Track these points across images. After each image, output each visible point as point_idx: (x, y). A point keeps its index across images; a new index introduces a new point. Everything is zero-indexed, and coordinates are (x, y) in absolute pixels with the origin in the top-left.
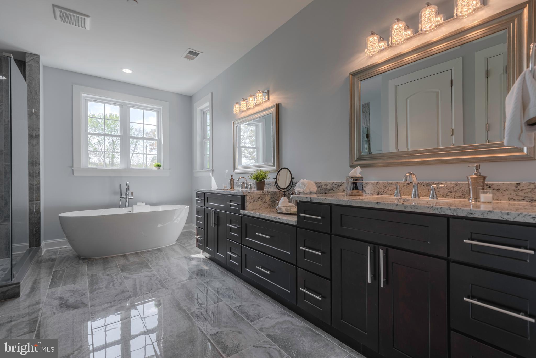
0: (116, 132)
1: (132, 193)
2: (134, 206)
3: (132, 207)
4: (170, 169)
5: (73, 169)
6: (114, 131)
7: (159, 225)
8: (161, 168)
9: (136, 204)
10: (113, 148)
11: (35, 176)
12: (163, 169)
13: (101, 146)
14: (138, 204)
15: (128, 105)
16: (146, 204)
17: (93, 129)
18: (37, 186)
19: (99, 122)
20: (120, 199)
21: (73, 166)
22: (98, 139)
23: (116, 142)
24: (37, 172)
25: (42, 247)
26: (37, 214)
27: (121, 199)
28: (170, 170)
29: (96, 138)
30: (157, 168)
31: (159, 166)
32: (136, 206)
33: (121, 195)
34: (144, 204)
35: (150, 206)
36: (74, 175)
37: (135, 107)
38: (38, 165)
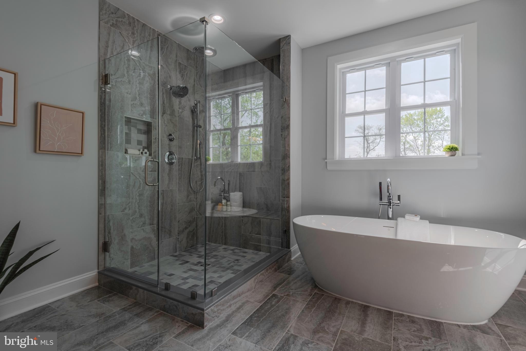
0: (432, 126)
1: (399, 197)
2: (399, 219)
3: (396, 220)
4: (479, 154)
5: (326, 162)
6: (430, 125)
7: (447, 268)
8: (459, 153)
9: (404, 217)
10: (429, 143)
11: (286, 171)
12: (463, 155)
13: (416, 142)
14: (407, 217)
15: (397, 59)
16: (421, 218)
17: (410, 126)
18: (287, 181)
19: (414, 119)
20: (380, 204)
21: (326, 159)
22: (414, 135)
23: (432, 135)
24: (287, 166)
25: (292, 251)
26: (287, 212)
27: (382, 204)
28: (480, 157)
29: (412, 135)
30: (450, 153)
31: (453, 150)
32: (402, 219)
33: (381, 199)
34: (418, 218)
35: (430, 223)
36: (327, 169)
37: (409, 58)
38: (288, 158)
